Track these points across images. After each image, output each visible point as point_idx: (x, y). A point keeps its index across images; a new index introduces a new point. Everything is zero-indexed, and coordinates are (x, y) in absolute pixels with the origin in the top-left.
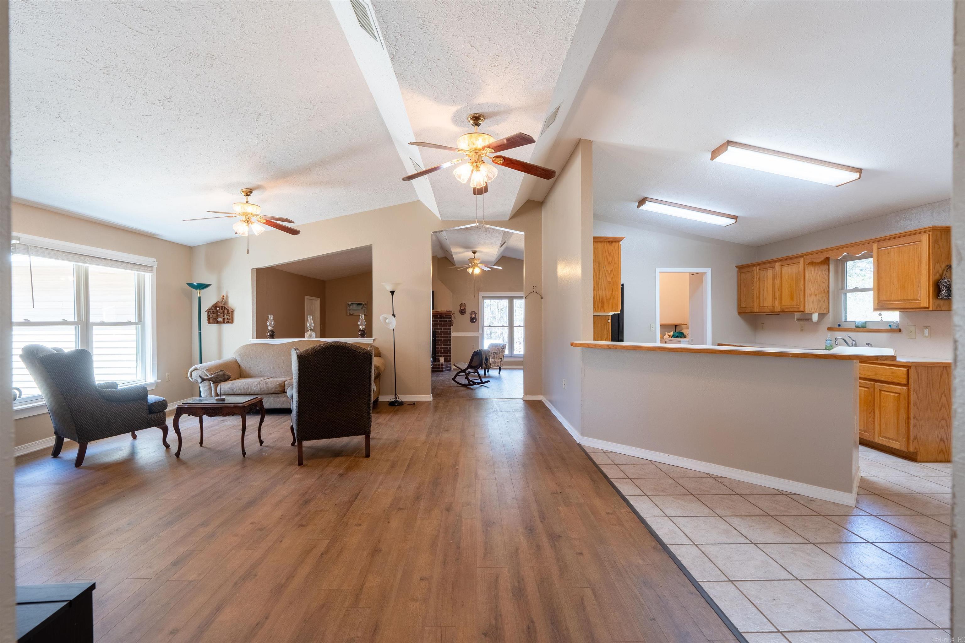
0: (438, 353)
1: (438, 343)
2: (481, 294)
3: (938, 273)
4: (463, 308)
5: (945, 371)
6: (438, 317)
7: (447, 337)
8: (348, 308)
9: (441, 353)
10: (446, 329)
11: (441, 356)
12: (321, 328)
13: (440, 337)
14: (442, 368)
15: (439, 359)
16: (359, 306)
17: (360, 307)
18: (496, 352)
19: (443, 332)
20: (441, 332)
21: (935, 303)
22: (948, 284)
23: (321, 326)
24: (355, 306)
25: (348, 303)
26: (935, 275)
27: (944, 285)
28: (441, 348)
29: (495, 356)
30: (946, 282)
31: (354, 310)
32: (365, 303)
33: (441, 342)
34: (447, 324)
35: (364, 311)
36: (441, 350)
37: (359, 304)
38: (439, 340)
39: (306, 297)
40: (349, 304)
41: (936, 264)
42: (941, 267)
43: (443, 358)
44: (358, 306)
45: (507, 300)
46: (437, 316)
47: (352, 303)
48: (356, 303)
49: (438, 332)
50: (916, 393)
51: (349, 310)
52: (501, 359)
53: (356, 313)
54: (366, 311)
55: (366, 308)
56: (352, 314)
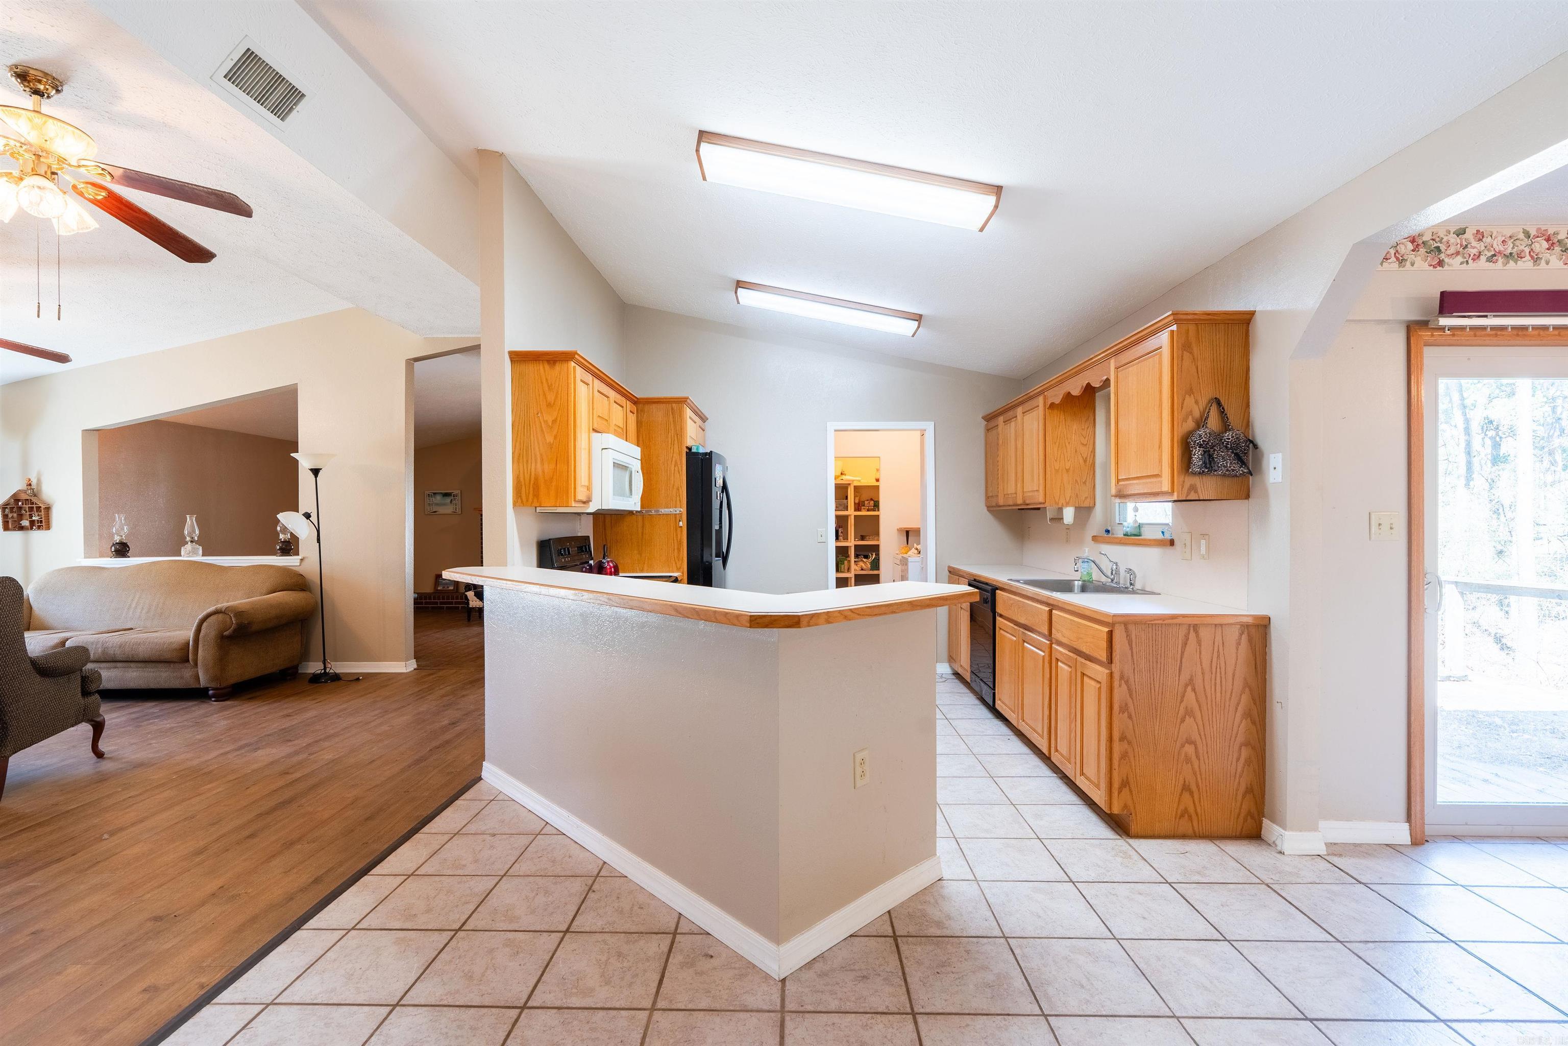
3: (1190, 417)
5: (1192, 635)
8: (427, 501)
16: (447, 497)
17: (448, 500)
21: (1184, 482)
22: (1203, 441)
24: (439, 498)
25: (427, 492)
26: (1185, 420)
27: (1195, 441)
30: (1200, 436)
31: (437, 504)
32: (456, 492)
35: (455, 507)
37: (446, 495)
40: (429, 495)
41: (1187, 396)
42: (1197, 402)
44: (445, 497)
47: (435, 494)
48: (441, 493)
50: (1127, 682)
51: (429, 504)
53: (442, 510)
54: (459, 507)
55: (458, 501)
56: (434, 512)
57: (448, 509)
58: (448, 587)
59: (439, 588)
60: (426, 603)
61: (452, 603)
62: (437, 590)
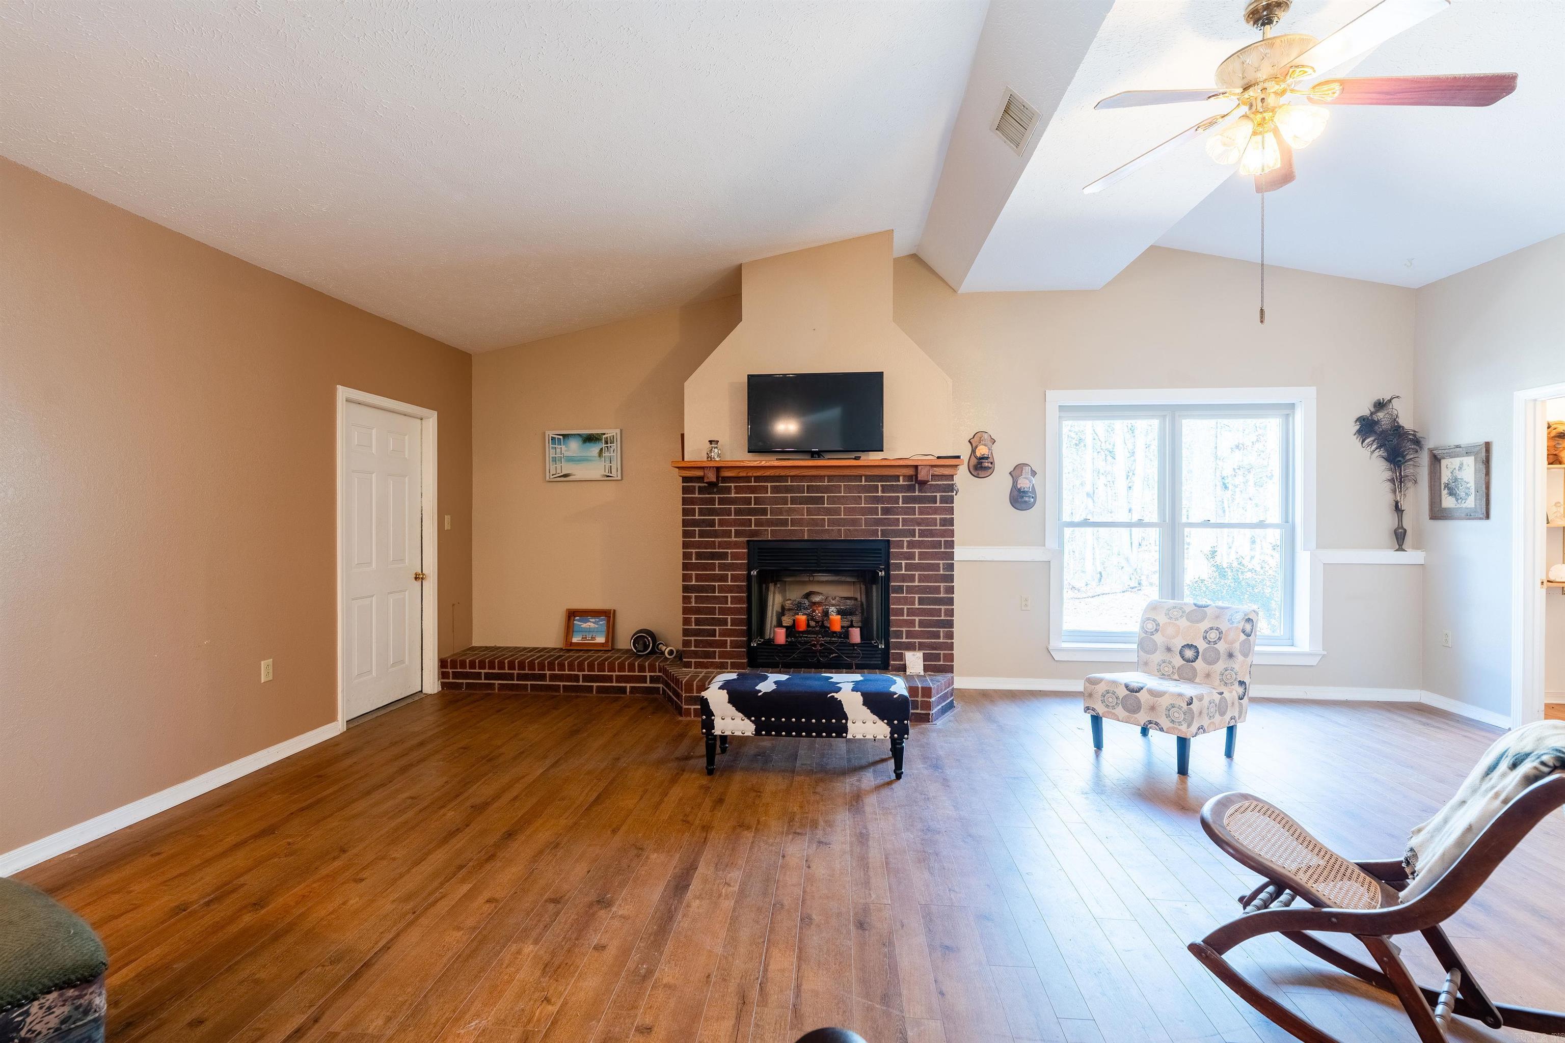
0: (899, 635)
1: (900, 589)
2: (1056, 398)
4: (982, 451)
6: (901, 483)
7: (936, 567)
8: (550, 453)
9: (909, 635)
10: (931, 533)
11: (911, 647)
12: (447, 527)
13: (909, 567)
14: (928, 706)
15: (901, 657)
16: (592, 444)
17: (594, 449)
18: (1202, 646)
19: (919, 544)
20: (911, 545)
23: (447, 518)
24: (574, 446)
25: (551, 433)
28: (911, 612)
29: (1199, 664)
31: (570, 460)
32: (610, 432)
33: (910, 590)
34: (936, 511)
35: (608, 465)
36: (912, 623)
37: (590, 439)
38: (904, 578)
39: (343, 392)
40: (553, 439)
43: (920, 655)
44: (588, 444)
45: (1156, 422)
46: (897, 478)
47: (565, 436)
48: (579, 435)
49: (900, 545)
51: (554, 460)
52: (1242, 683)
53: (580, 472)
54: (616, 464)
55: (614, 452)
56: (566, 476)
57: (595, 470)
58: (593, 638)
59: (575, 640)
60: (553, 678)
61: (609, 679)
62: (572, 644)
